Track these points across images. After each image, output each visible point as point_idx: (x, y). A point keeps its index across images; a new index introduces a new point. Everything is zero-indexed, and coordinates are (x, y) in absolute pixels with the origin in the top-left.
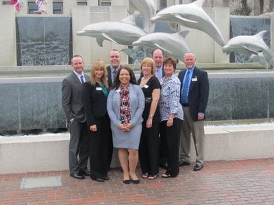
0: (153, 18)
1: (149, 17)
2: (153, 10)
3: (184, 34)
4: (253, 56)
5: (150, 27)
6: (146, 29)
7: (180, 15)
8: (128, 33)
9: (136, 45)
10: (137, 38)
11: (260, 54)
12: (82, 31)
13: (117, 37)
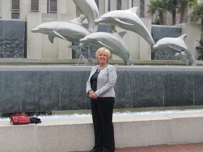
0: (97, 20)
1: (93, 19)
2: (97, 14)
3: (122, 34)
4: (177, 54)
5: (93, 27)
6: (91, 29)
7: (119, 18)
8: (76, 32)
9: (82, 42)
10: (83, 36)
11: (183, 53)
12: (37, 29)
13: (67, 35)
